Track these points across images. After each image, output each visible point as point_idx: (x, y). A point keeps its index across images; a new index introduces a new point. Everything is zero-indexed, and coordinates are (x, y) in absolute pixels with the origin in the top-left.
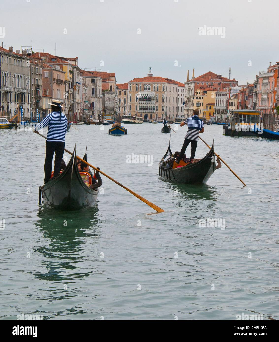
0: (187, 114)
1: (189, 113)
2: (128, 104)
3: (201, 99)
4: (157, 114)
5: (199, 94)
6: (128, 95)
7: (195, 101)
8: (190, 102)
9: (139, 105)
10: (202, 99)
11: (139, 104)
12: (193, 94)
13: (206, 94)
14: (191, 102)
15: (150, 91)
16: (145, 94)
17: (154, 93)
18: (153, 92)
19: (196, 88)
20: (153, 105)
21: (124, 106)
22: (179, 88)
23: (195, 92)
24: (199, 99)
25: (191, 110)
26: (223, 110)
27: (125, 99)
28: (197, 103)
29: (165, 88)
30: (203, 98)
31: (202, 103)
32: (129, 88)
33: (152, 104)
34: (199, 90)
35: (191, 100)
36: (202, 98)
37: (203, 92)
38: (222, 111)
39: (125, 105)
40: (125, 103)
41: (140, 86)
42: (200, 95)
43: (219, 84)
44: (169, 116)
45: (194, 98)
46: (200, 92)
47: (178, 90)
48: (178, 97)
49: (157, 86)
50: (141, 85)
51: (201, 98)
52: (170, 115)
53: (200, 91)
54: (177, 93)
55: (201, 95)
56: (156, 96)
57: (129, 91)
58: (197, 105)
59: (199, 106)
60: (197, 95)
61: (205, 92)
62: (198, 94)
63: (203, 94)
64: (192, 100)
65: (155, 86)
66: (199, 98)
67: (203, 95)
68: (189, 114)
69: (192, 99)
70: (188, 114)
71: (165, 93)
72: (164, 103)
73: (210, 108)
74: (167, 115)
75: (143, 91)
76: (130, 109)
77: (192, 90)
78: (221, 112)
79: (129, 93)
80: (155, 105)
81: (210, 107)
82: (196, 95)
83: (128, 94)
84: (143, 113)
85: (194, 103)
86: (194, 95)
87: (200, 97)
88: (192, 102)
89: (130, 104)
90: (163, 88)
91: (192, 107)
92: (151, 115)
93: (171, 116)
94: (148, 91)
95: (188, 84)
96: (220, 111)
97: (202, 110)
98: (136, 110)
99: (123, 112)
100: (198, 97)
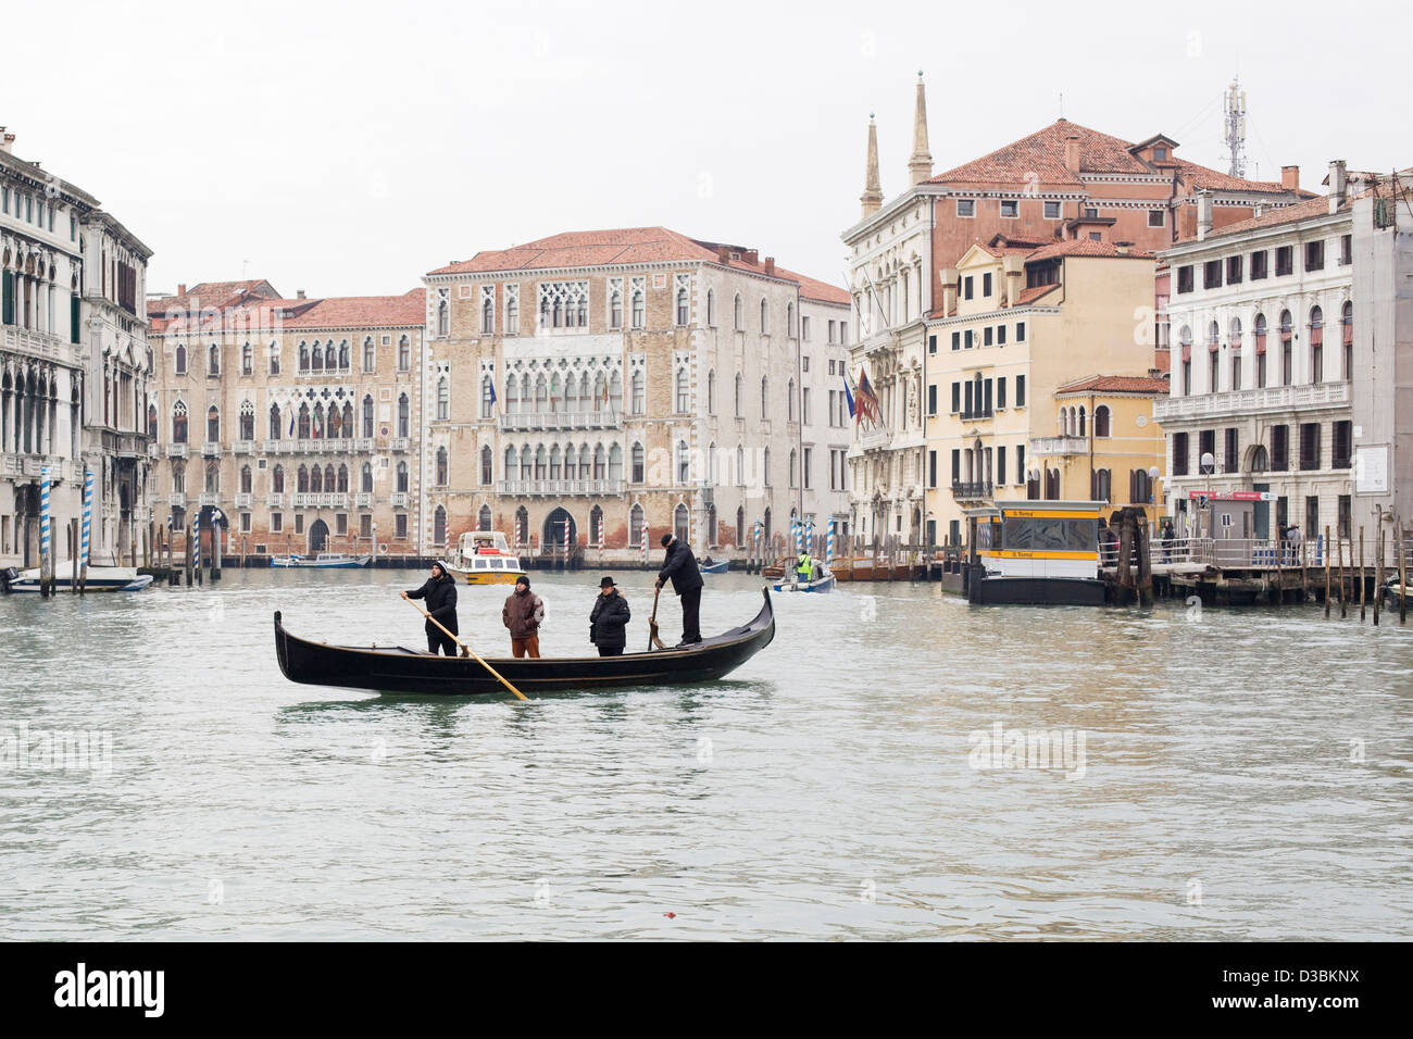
0: (869, 497)
1: (887, 485)
2: (426, 440)
3: (1002, 339)
4: (637, 509)
5: (987, 292)
6: (427, 373)
7: (949, 369)
8: (899, 386)
9: (504, 441)
10: (1021, 336)
11: (508, 431)
12: (927, 306)
13: (1057, 294)
14: (905, 382)
15: (584, 330)
16: (548, 354)
17: (614, 345)
18: (609, 338)
19: (947, 249)
20: (607, 442)
21: (397, 453)
22: (806, 309)
23: (944, 281)
24: (988, 341)
25: (911, 458)
26: (1280, 434)
27: (403, 400)
28: (968, 384)
29: (695, 303)
30: (1021, 327)
31: (1021, 379)
32: (429, 319)
33: (598, 428)
34: (978, 262)
35: (907, 365)
36: (1011, 333)
37: (1016, 274)
38: (1267, 442)
39: (405, 445)
40: (404, 430)
41: (512, 301)
42: (993, 303)
43: (1156, 218)
44: (732, 522)
45: (933, 339)
46: (987, 277)
47: (797, 330)
48: (806, 380)
49: (638, 293)
50: (516, 294)
51: (1002, 330)
52: (740, 512)
53: (993, 270)
54: (792, 345)
55: (1004, 305)
56: (631, 372)
57: (428, 337)
58: (962, 409)
59: (989, 413)
60: (965, 307)
61: (1042, 274)
62: (969, 296)
63: (1023, 294)
64: (920, 361)
65: (621, 294)
66: (988, 331)
67: (1025, 302)
68: (892, 496)
69: (913, 351)
70: (878, 496)
71: (693, 343)
72: (690, 424)
73: (1102, 428)
74: (719, 516)
75: (532, 333)
76: (442, 478)
77: (913, 275)
78: (1258, 451)
79: (428, 352)
80: (621, 440)
81: (1102, 414)
82: (953, 313)
83: (427, 363)
84: (537, 497)
85: (933, 389)
86: (935, 311)
87: (994, 325)
88: (912, 379)
89: (442, 439)
90: (683, 304)
91: (912, 426)
92: (596, 515)
93: (754, 518)
94: (570, 330)
95: (873, 239)
96: (1244, 444)
97: (1021, 449)
98: (487, 478)
99: (393, 501)
100: (978, 330)
